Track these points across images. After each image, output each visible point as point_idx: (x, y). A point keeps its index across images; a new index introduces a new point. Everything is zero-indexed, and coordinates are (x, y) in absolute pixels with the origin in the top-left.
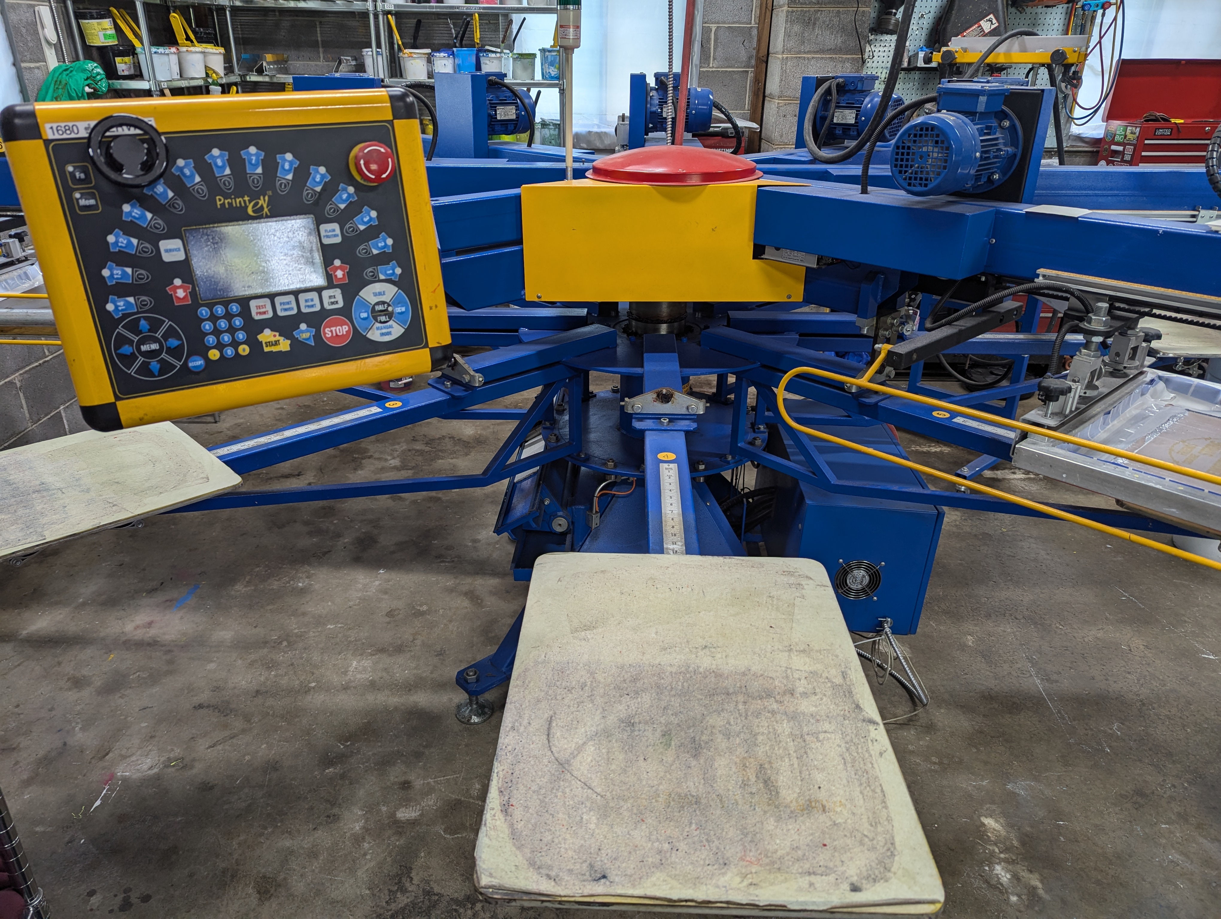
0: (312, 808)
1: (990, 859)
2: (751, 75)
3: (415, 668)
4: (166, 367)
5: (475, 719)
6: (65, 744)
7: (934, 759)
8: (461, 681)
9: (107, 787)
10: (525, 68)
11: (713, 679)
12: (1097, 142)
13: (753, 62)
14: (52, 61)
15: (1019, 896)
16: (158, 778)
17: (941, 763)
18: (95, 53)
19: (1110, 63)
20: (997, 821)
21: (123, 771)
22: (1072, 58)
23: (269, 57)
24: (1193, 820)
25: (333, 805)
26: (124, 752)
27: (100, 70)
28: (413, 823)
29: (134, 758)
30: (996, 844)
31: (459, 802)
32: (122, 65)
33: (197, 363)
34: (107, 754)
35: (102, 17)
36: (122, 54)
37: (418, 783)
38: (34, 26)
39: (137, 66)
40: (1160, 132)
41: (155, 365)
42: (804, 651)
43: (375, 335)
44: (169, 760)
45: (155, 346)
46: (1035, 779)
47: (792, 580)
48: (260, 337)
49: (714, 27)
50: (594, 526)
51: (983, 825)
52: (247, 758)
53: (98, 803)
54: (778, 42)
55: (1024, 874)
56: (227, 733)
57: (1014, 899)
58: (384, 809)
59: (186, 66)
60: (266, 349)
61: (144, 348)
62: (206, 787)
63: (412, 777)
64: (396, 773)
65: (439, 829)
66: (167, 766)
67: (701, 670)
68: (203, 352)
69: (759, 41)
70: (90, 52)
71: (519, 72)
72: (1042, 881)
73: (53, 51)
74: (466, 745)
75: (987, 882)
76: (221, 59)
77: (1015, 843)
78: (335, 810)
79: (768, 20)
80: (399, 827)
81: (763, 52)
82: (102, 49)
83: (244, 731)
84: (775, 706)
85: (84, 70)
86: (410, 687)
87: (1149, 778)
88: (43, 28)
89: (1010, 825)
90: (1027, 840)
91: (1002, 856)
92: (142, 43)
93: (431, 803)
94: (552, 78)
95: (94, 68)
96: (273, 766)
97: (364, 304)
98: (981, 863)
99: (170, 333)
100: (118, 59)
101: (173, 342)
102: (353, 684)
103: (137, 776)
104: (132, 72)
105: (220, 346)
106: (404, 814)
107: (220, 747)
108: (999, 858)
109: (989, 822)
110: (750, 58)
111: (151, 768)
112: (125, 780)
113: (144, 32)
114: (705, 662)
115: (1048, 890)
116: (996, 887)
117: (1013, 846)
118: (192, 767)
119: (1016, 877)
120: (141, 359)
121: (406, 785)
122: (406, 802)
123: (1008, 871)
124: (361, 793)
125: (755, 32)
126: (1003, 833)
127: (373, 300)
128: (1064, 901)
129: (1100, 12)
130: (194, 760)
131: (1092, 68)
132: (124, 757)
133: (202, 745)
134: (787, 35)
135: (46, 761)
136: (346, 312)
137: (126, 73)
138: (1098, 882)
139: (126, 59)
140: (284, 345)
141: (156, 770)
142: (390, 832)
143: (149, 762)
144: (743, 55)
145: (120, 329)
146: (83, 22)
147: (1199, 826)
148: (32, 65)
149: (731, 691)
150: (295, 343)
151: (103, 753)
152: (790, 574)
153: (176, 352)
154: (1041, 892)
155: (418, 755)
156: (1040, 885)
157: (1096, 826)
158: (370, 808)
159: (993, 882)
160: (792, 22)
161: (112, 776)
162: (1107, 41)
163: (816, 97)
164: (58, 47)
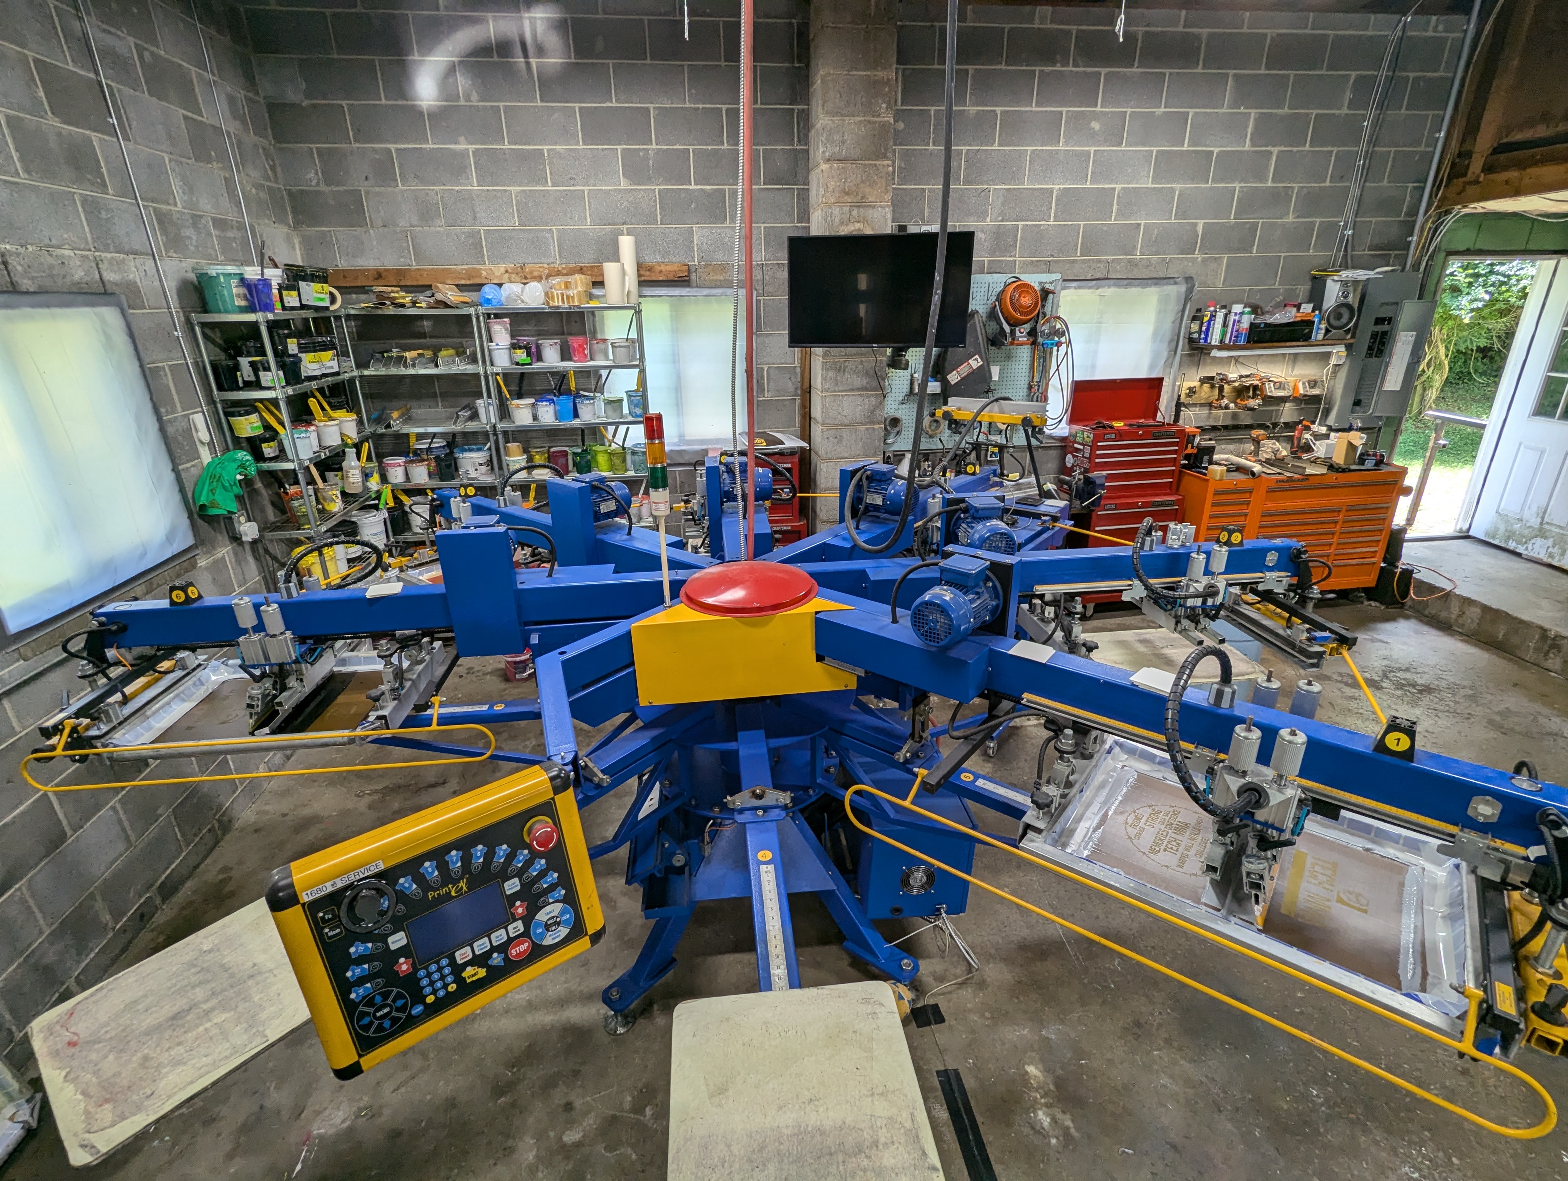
0: (489, 1143)
1: (1033, 1107)
2: (798, 402)
3: (565, 982)
4: (395, 1020)
5: (621, 1030)
6: (262, 1107)
7: (987, 1015)
8: (606, 998)
9: (306, 1148)
10: (615, 410)
11: (819, 1138)
12: (1063, 439)
13: (799, 392)
14: (206, 456)
15: (1057, 1138)
16: (351, 1130)
17: (992, 1018)
18: (244, 445)
19: (1066, 380)
20: (1037, 1068)
21: (319, 1129)
22: (1037, 422)
23: (395, 415)
24: (1175, 1044)
25: (508, 1136)
26: (317, 1108)
27: (249, 457)
28: (578, 1145)
29: (327, 1113)
30: (1037, 1091)
31: (614, 1118)
32: (268, 450)
33: (418, 1009)
34: (302, 1112)
35: (248, 413)
36: (266, 440)
37: (578, 1103)
38: (188, 432)
39: (282, 450)
40: (1107, 436)
41: (387, 1024)
42: (882, 1094)
43: (548, 941)
44: (360, 1110)
45: (386, 1010)
46: (1062, 1022)
47: (869, 1009)
48: (464, 975)
49: (766, 367)
50: (707, 854)
51: (1027, 1072)
52: (428, 1097)
53: (299, 1167)
54: (818, 381)
55: (1060, 1116)
56: (408, 1073)
57: (1054, 1141)
58: (552, 1134)
59: (323, 437)
60: (468, 981)
61: (378, 1014)
62: (395, 1134)
63: (572, 1098)
64: (559, 1096)
65: (600, 1148)
66: (358, 1116)
67: (810, 1129)
68: (422, 999)
69: (802, 377)
70: (238, 443)
71: (610, 413)
72: (1073, 1121)
73: (207, 448)
74: (616, 1057)
75: (1033, 1128)
76: (354, 424)
77: (1052, 1087)
78: (510, 1143)
79: (807, 363)
80: (566, 1151)
81: (807, 385)
82: (249, 440)
83: (422, 1070)
84: (866, 1162)
85: (235, 460)
86: (562, 1002)
87: (1143, 1009)
88: (197, 431)
89: (1047, 1070)
90: (1059, 1083)
91: (1043, 1101)
92: (284, 427)
93: (591, 1122)
94: (637, 416)
95: (243, 456)
96: (451, 1103)
97: (539, 924)
98: (1027, 1111)
99: (399, 996)
100: (264, 445)
101: (400, 1003)
102: (513, 1006)
103: (332, 1131)
104: (277, 453)
105: (434, 992)
106: (571, 1137)
107: (403, 1090)
108: (1041, 1104)
109: (1031, 1069)
110: (796, 389)
111: (343, 1121)
112: (321, 1137)
113: (285, 417)
114: (812, 1119)
115: (1077, 1129)
116: (1039, 1132)
117: (1050, 1090)
118: (380, 1115)
119: (1054, 1120)
120: (377, 1022)
121: (568, 1107)
122: (570, 1124)
123: (1047, 1115)
124: (531, 1120)
125: (798, 370)
126: (1042, 1078)
127: (545, 918)
128: (1089, 1137)
129: (1055, 348)
130: (381, 1107)
131: (1054, 387)
132: (318, 1113)
133: (388, 1087)
134: (824, 379)
135: (245, 1129)
136: (526, 934)
137: (272, 455)
138: (1113, 1114)
139: (272, 444)
140: (482, 973)
141: (348, 1123)
142: (560, 1157)
143: (341, 1114)
144: (791, 388)
145: (361, 1008)
146: (231, 419)
147: (1180, 1049)
148: (188, 465)
149: (833, 1150)
150: (490, 969)
151: (298, 1112)
152: (866, 1001)
153: (402, 1009)
154: (1073, 1131)
155: (576, 1073)
156: (1071, 1125)
157: (1108, 1060)
158: (540, 1136)
159: (1038, 1128)
160: (827, 370)
161: (309, 1136)
162: (1063, 368)
163: (851, 487)
164: (211, 445)
